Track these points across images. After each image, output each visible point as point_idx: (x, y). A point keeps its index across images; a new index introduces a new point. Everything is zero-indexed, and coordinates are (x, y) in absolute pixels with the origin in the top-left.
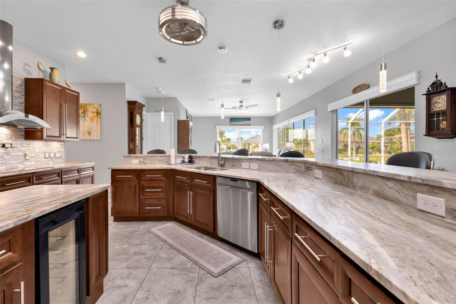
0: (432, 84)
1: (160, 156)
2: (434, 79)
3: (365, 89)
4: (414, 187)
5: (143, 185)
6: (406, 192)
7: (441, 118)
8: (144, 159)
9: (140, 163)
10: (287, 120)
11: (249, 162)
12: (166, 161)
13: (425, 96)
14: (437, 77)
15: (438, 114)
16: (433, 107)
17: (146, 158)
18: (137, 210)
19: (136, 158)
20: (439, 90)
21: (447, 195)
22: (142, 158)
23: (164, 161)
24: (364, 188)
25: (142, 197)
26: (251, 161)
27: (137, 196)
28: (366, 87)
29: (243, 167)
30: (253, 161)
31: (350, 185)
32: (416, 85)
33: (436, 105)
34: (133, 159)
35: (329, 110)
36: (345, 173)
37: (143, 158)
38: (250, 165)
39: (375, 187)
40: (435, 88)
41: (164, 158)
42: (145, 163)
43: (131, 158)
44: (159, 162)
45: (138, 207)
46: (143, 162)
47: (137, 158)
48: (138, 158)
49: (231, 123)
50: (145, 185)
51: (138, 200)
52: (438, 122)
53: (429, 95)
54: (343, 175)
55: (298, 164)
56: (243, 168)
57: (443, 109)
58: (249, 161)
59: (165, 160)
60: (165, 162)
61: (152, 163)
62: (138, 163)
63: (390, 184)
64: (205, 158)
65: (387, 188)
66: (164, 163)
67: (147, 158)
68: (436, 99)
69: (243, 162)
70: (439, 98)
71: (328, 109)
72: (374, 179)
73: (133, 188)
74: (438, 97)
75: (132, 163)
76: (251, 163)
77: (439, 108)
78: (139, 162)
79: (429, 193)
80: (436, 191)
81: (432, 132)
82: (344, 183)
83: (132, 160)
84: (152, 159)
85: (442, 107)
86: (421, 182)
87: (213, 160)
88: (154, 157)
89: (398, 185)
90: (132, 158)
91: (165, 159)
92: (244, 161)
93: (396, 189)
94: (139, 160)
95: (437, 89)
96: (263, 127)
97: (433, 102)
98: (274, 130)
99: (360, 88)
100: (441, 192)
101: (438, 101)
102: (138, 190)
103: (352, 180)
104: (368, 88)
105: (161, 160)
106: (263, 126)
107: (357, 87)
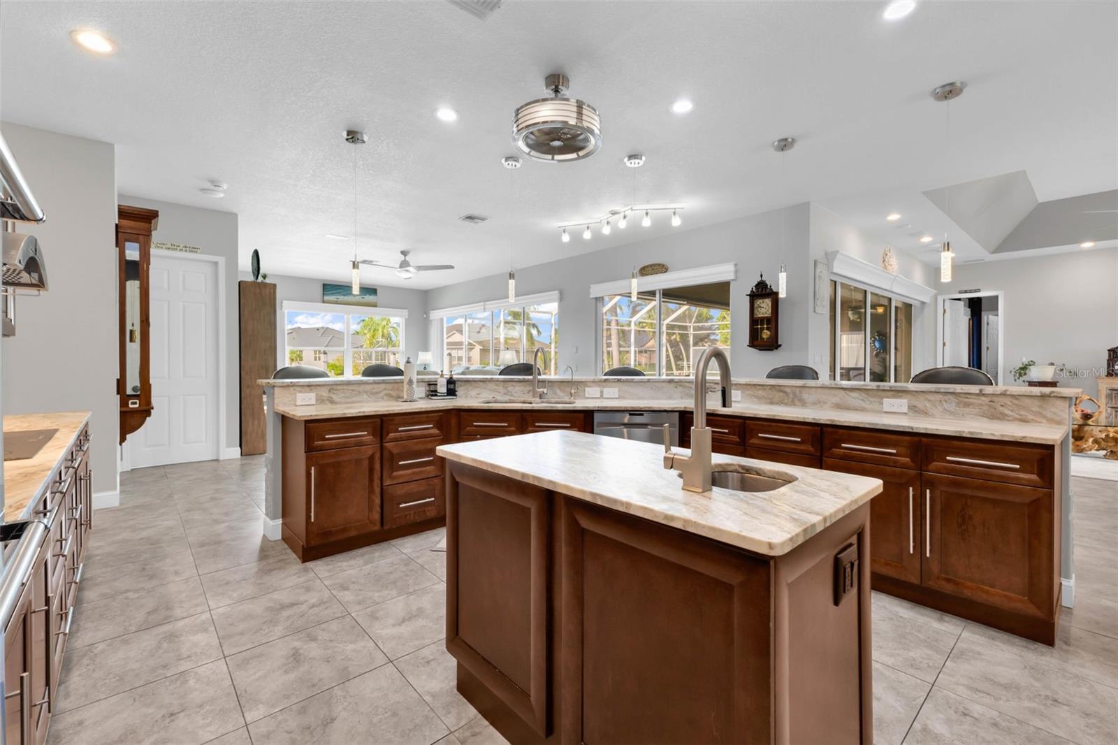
0: (757, 285)
1: (375, 383)
2: (759, 279)
3: (661, 272)
4: (880, 393)
5: (391, 453)
6: (872, 399)
7: (765, 326)
8: (330, 391)
9: (318, 402)
10: (483, 303)
11: (599, 386)
12: (387, 395)
13: (748, 297)
14: (761, 276)
15: (762, 319)
16: (756, 311)
17: (335, 387)
18: (376, 516)
19: (307, 389)
20: (764, 292)
21: (909, 396)
22: (324, 389)
23: (382, 394)
24: (820, 402)
25: (387, 482)
26: (604, 384)
27: (377, 482)
28: (661, 268)
29: (587, 396)
30: (610, 384)
31: (797, 402)
32: (733, 280)
33: (759, 309)
34: (300, 392)
35: (592, 296)
36: (788, 390)
37: (329, 387)
38: (602, 392)
39: (836, 400)
40: (760, 290)
41: (383, 386)
42: (332, 402)
43: (295, 390)
44: (370, 397)
45: (378, 509)
46: (328, 400)
47: (311, 390)
48: (312, 388)
49: (326, 298)
50: (395, 451)
51: (378, 490)
52: (762, 329)
53: (754, 297)
54: (785, 392)
55: (687, 384)
56: (588, 398)
57: (766, 315)
58: (601, 384)
59: (384, 392)
60: (385, 397)
61: (354, 399)
62: (314, 403)
63: (855, 394)
64: (488, 383)
65: (851, 399)
66: (383, 398)
67: (339, 387)
68: (759, 302)
69: (589, 387)
70: (763, 302)
71: (590, 293)
72: (833, 392)
73: (366, 463)
74: (761, 301)
75: (298, 403)
76: (604, 387)
77: (763, 314)
78: (317, 400)
79: (894, 397)
80: (900, 394)
81: (755, 343)
82: (786, 401)
83: (296, 394)
84: (353, 390)
85: (766, 313)
86: (889, 389)
87: (512, 386)
88: (356, 386)
89: (863, 394)
90: (298, 389)
91: (385, 389)
92: (588, 384)
93: (861, 398)
94: (317, 394)
95: (762, 291)
96: (405, 312)
97: (756, 305)
98: (433, 322)
99: (652, 270)
100: (904, 394)
101: (762, 305)
102: (377, 466)
103: (801, 396)
104: (665, 272)
105: (375, 391)
106: (406, 310)
107: (647, 266)
